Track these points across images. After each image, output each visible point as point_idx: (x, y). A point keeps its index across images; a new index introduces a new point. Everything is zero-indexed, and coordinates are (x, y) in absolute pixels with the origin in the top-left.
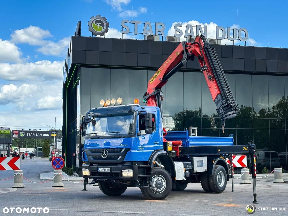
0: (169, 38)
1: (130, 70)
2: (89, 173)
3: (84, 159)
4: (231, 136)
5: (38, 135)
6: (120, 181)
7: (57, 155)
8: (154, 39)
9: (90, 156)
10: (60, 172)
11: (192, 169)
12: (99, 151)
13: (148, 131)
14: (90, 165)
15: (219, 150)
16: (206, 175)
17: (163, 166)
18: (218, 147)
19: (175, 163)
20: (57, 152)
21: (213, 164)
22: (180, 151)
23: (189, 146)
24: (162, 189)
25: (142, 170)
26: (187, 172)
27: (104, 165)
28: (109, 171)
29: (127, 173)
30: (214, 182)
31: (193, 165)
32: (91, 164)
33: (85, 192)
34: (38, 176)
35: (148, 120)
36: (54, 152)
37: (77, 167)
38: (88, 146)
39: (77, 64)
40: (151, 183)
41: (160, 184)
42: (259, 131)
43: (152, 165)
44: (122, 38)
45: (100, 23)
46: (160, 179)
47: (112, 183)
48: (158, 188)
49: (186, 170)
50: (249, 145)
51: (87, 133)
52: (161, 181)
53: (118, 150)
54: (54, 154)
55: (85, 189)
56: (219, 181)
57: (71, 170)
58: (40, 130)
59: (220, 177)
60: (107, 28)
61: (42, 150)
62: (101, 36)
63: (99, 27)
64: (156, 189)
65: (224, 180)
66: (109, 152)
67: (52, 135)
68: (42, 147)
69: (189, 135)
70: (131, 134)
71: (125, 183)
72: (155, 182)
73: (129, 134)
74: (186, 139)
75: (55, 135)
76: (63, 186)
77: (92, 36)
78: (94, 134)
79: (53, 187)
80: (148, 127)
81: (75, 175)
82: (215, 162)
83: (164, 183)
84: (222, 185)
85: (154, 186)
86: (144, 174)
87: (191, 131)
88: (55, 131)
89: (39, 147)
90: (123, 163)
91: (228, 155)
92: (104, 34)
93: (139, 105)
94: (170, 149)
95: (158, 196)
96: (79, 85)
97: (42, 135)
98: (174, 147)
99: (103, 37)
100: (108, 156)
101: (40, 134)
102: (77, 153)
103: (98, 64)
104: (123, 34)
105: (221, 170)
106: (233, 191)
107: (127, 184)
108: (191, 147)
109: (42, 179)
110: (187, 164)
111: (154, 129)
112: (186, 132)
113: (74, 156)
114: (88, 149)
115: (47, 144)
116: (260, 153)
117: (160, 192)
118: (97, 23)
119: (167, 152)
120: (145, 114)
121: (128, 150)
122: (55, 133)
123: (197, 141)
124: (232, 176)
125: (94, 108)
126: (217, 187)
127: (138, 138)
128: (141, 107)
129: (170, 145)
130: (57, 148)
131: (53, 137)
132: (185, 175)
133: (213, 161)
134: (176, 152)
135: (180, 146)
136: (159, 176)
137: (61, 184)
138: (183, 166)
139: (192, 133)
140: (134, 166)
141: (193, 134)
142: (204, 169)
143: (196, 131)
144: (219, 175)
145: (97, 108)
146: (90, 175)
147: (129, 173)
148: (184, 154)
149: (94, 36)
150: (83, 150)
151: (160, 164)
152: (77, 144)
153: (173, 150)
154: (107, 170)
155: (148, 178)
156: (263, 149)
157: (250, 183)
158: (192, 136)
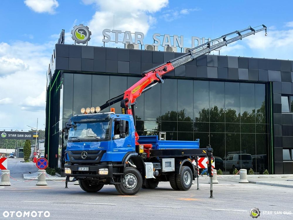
0: (148, 46)
1: (110, 76)
2: (71, 171)
3: (67, 159)
4: (197, 140)
5: (20, 136)
6: (97, 179)
7: (38, 156)
8: (134, 48)
9: (72, 157)
10: (44, 172)
11: (161, 169)
12: (80, 152)
13: (122, 136)
14: (71, 165)
15: (183, 153)
16: (174, 174)
17: (135, 166)
18: (182, 150)
19: (146, 163)
20: (39, 153)
21: (180, 165)
22: (150, 153)
23: (158, 148)
24: (133, 186)
25: (116, 169)
26: (157, 171)
27: (84, 164)
28: (88, 170)
29: (103, 172)
30: (180, 181)
31: (161, 165)
32: (73, 164)
33: (66, 189)
34: (22, 176)
35: (122, 126)
36: (36, 153)
37: (59, 168)
38: (70, 148)
39: (60, 70)
40: (124, 181)
41: (131, 181)
42: (231, 135)
43: (125, 165)
44: (103, 47)
45: (83, 32)
46: (131, 177)
47: (90, 180)
48: (130, 185)
49: (155, 170)
50: (207, 149)
51: (69, 137)
52: (133, 179)
53: (96, 152)
54: (35, 155)
55: (66, 187)
56: (185, 180)
57: (53, 171)
58: (21, 131)
59: (186, 176)
60: (89, 36)
61: (23, 151)
62: (83, 44)
63: (81, 35)
64: (128, 185)
65: (190, 179)
66: (88, 153)
67: (34, 136)
68: (23, 148)
69: (159, 139)
70: (108, 138)
71: (102, 180)
72: (127, 180)
73: (106, 138)
74: (155, 142)
75: (37, 136)
76: (46, 185)
77: (75, 44)
78: (76, 137)
79: (37, 185)
80: (122, 132)
81: (57, 176)
82: (181, 163)
83: (135, 181)
84: (188, 183)
85: (127, 183)
86: (118, 173)
87: (160, 136)
88: (37, 132)
89: (20, 148)
90: (100, 163)
91: (195, 157)
92: (86, 42)
93: (115, 113)
94: (141, 151)
95: (130, 192)
96: (62, 88)
97: (24, 136)
98: (146, 149)
99: (85, 45)
100: (87, 157)
101: (22, 135)
102: (60, 154)
103: (80, 70)
104: (104, 42)
105: (188, 170)
106: (198, 189)
107: (103, 181)
108: (160, 150)
109: (26, 179)
110: (157, 165)
111: (127, 134)
112: (156, 137)
113: (56, 157)
114: (70, 150)
115: (28, 145)
116: (234, 156)
117: (132, 188)
118: (80, 32)
119: (139, 154)
120: (119, 121)
121: (104, 151)
122: (37, 134)
123: (166, 145)
124: (197, 175)
125: (76, 115)
126: (183, 185)
127: (114, 141)
128: (116, 115)
129: (141, 148)
130: (38, 149)
131: (35, 138)
132: (155, 174)
133: (180, 162)
134: (147, 154)
135: (151, 149)
136: (131, 175)
137: (45, 183)
138: (153, 166)
139: (162, 137)
140: (110, 165)
141: (163, 139)
142: (172, 169)
143: (165, 136)
144: (185, 174)
145: (79, 115)
146: (71, 174)
147: (105, 171)
148: (154, 156)
149: (77, 44)
150: (65, 152)
151: (133, 164)
152: (59, 146)
153: (144, 152)
154: (86, 169)
155: (121, 176)
156: (237, 152)
157: (217, 183)
158: (161, 140)
